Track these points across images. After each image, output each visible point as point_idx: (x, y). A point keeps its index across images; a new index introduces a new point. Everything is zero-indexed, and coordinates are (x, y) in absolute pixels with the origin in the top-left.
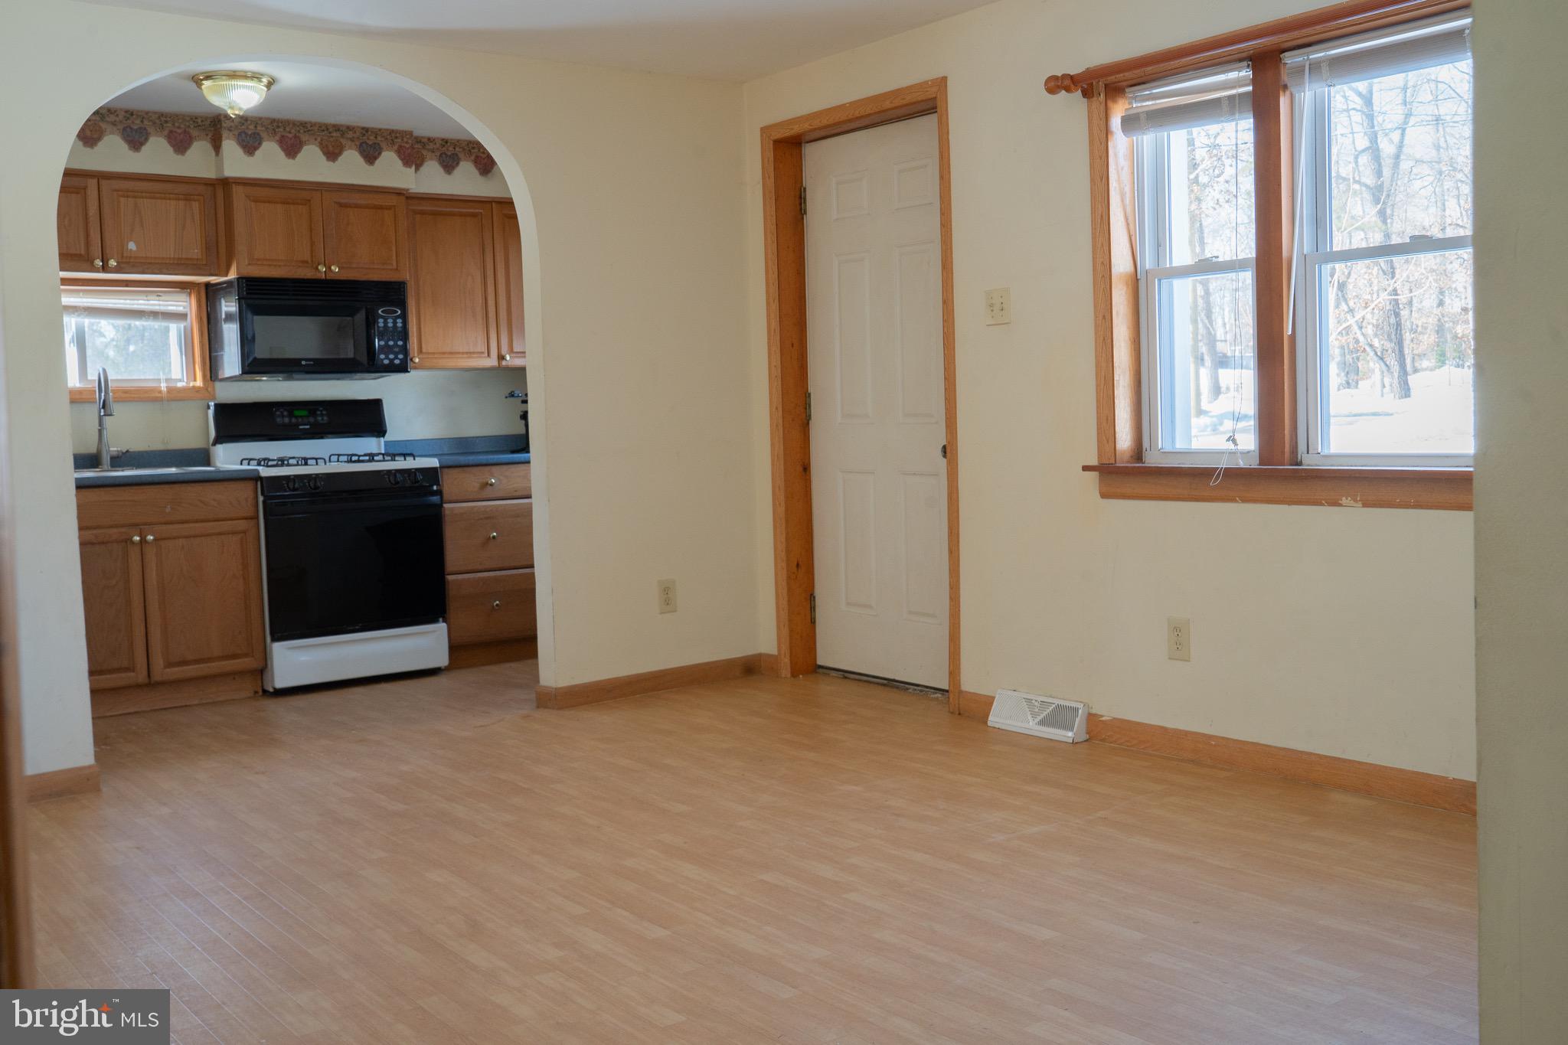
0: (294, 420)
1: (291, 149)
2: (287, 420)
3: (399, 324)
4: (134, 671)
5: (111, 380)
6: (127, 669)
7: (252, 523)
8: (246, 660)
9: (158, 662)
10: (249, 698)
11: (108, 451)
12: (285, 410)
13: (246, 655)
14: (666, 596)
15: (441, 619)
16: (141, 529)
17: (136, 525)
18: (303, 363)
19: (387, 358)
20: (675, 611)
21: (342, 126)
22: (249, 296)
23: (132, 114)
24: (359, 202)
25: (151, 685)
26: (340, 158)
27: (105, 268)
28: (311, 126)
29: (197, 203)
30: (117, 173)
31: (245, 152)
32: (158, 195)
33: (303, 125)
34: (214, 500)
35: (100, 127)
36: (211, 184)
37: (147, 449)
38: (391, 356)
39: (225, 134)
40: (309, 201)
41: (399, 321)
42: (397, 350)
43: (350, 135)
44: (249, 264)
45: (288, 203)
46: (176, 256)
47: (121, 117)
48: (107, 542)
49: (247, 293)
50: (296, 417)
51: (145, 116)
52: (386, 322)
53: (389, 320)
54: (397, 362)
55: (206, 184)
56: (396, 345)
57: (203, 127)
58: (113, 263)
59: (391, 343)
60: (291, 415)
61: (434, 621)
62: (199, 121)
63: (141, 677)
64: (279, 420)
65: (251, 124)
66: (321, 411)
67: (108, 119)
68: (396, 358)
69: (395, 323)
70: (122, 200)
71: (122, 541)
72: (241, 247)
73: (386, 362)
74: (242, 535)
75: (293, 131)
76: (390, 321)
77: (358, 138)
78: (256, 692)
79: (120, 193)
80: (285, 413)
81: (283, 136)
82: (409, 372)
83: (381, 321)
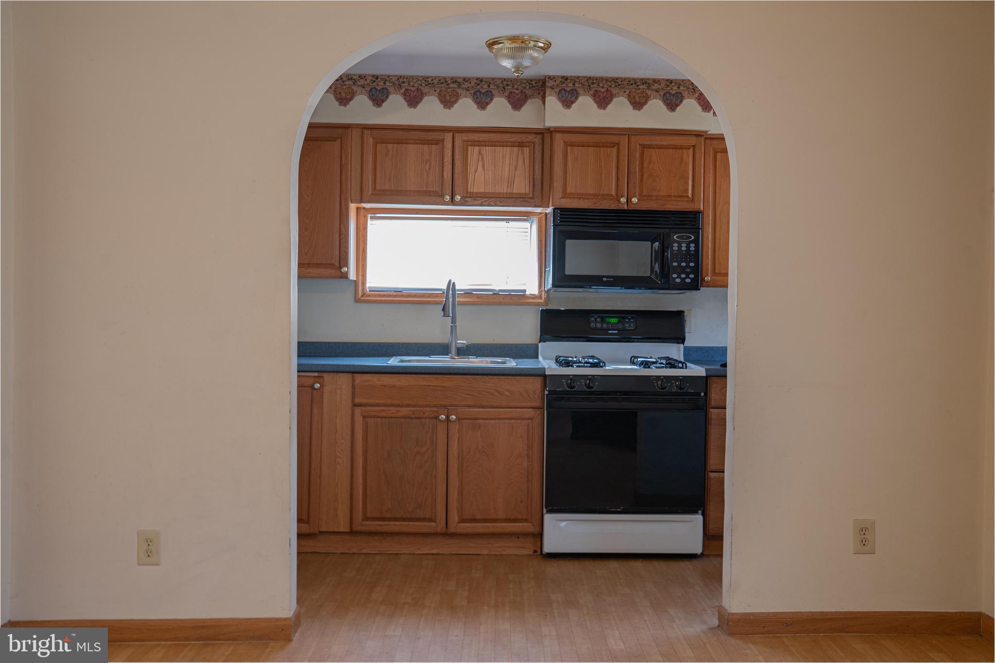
0: (605, 326)
1: (603, 101)
2: (599, 325)
3: (692, 249)
4: (435, 522)
5: (458, 290)
6: (430, 520)
7: (538, 412)
8: (525, 524)
9: (454, 517)
10: (530, 555)
11: (456, 343)
12: (599, 317)
13: (526, 521)
14: (863, 537)
15: (700, 512)
16: (448, 409)
17: (444, 406)
18: (605, 279)
19: (679, 277)
20: (874, 554)
21: (648, 79)
22: (562, 223)
23: (482, 81)
24: (662, 143)
25: (447, 535)
26: (645, 107)
27: (453, 201)
28: (622, 81)
29: (528, 148)
30: (468, 128)
31: (563, 105)
32: (498, 143)
33: (615, 80)
34: (508, 390)
35: (457, 93)
36: (539, 133)
37: (492, 342)
38: (683, 276)
39: (548, 91)
40: (618, 144)
41: (692, 245)
42: (688, 270)
43: (656, 86)
44: (562, 198)
45: (599, 147)
46: (509, 192)
47: (473, 84)
48: (421, 418)
49: (561, 221)
50: (608, 323)
51: (492, 82)
52: (680, 247)
53: (682, 245)
54: (688, 280)
55: (536, 133)
56: (688, 266)
57: (537, 88)
58: (458, 198)
59: (684, 264)
60: (603, 321)
61: (695, 512)
62: (533, 82)
63: (440, 527)
64: (593, 325)
65: (570, 83)
66: (629, 319)
67: (463, 86)
68: (687, 277)
69: (688, 247)
70: (470, 148)
71: (433, 418)
72: (558, 185)
73: (678, 280)
74: (529, 421)
75: (605, 86)
76: (684, 245)
77: (662, 89)
78: (535, 551)
79: (469, 143)
80: (599, 320)
81: (596, 91)
82: (699, 290)
83: (676, 245)
